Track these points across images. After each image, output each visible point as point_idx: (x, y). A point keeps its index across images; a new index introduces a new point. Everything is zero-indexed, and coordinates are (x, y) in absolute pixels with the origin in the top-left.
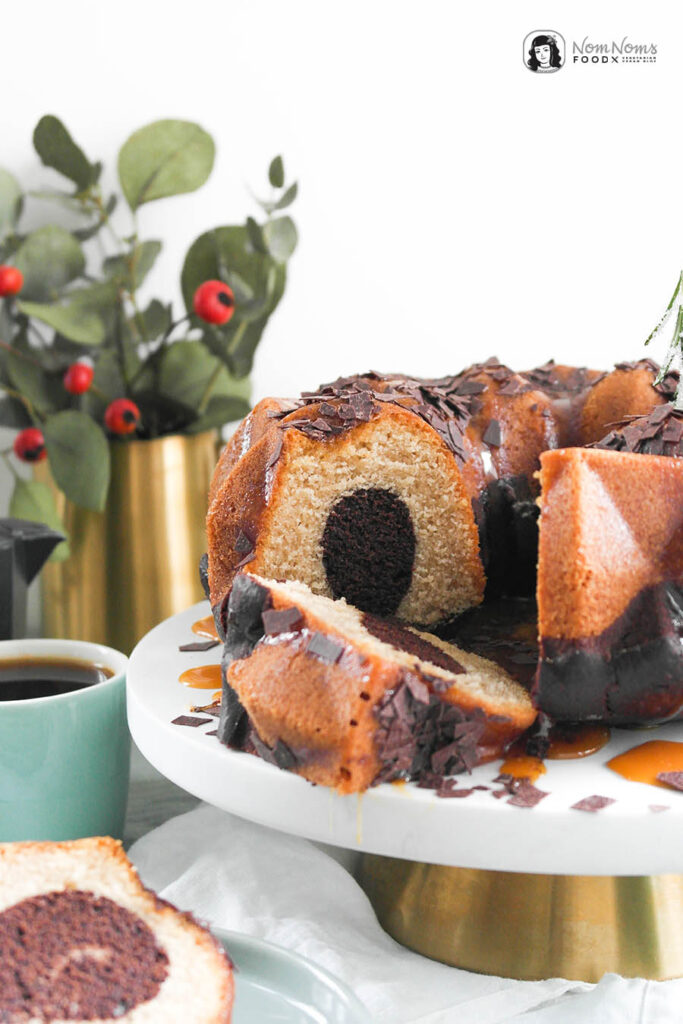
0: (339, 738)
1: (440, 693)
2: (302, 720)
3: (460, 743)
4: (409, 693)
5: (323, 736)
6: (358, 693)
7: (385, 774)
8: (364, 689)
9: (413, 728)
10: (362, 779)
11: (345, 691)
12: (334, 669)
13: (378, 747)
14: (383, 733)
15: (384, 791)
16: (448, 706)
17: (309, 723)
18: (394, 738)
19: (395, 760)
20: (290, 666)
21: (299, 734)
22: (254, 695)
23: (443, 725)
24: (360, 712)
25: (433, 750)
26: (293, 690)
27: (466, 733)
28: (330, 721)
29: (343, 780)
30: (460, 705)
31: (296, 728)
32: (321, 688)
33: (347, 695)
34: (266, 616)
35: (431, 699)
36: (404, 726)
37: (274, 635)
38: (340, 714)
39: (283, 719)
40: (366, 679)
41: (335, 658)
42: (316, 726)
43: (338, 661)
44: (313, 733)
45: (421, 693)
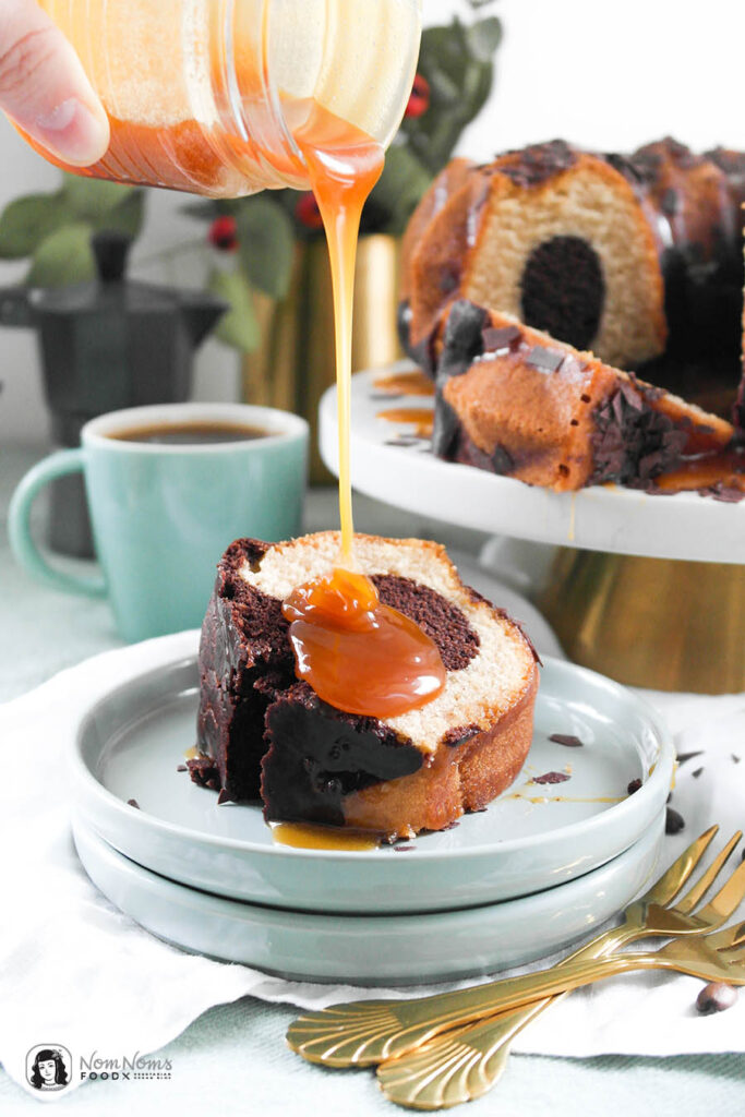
0: (560, 436)
1: (651, 402)
2: (525, 421)
3: (666, 451)
4: (624, 401)
5: (545, 436)
6: (579, 396)
7: (596, 475)
8: (585, 392)
9: (624, 434)
10: (578, 477)
11: (565, 396)
12: (555, 377)
13: (594, 448)
14: (599, 435)
15: (595, 492)
16: (658, 414)
17: (532, 424)
18: (608, 442)
19: (607, 463)
20: (510, 376)
21: (521, 435)
22: (476, 403)
23: (653, 433)
24: (582, 413)
25: (641, 456)
26: (515, 397)
27: (673, 440)
28: (551, 422)
29: (561, 477)
30: (668, 413)
31: (518, 429)
32: (541, 394)
33: (568, 399)
34: (486, 334)
35: (644, 406)
36: (618, 431)
37: (493, 351)
38: (561, 417)
39: (506, 422)
40: (588, 383)
41: (555, 368)
42: (538, 427)
43: (558, 370)
44: (535, 433)
45: (634, 400)
